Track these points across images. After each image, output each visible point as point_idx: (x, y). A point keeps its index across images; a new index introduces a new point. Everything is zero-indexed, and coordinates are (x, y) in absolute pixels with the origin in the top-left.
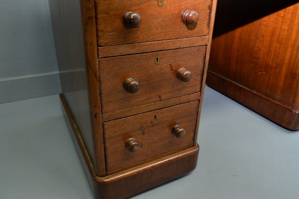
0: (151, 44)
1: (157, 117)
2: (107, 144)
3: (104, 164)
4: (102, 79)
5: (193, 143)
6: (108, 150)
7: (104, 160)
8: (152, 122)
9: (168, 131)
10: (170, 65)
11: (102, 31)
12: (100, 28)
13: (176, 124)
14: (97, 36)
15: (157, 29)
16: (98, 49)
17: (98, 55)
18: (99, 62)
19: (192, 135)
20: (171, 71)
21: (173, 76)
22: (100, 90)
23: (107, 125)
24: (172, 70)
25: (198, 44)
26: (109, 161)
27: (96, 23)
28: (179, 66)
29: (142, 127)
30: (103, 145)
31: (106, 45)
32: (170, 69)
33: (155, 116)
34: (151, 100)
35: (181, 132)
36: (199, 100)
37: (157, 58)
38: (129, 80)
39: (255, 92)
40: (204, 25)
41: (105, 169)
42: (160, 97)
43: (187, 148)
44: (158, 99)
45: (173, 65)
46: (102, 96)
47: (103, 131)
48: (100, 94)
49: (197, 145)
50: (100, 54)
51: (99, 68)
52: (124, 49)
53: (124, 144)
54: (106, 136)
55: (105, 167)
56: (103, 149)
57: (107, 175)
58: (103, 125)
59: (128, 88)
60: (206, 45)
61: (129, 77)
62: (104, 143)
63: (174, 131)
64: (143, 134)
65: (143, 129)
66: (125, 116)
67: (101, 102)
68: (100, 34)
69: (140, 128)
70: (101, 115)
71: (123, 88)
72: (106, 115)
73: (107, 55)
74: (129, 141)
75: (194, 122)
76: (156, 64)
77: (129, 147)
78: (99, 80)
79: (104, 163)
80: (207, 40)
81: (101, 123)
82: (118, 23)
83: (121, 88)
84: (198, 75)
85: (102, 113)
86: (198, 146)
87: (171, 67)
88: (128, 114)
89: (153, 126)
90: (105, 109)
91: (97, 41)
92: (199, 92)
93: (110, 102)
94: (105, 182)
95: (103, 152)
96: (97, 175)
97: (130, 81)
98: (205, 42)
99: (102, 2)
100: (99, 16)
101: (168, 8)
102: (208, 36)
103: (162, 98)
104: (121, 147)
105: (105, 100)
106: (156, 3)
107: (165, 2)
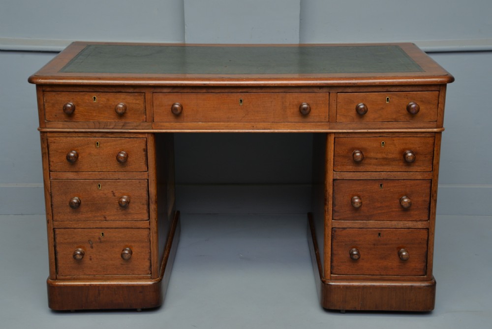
0: (92, 174)
1: (104, 234)
2: (58, 249)
4: (53, 195)
5: (151, 274)
6: (59, 254)
7: (54, 263)
8: (99, 239)
9: (118, 252)
10: (112, 191)
11: (53, 162)
12: (51, 159)
14: (49, 165)
15: (96, 163)
16: (49, 173)
17: (50, 177)
18: (50, 182)
19: (148, 264)
20: (114, 197)
21: (117, 201)
22: (52, 202)
23: (57, 231)
25: (138, 178)
26: (59, 265)
27: (49, 157)
28: (123, 194)
30: (53, 248)
31: (56, 171)
32: (112, 195)
33: (103, 234)
34: (96, 219)
36: (149, 229)
37: (99, 185)
40: (142, 164)
41: (55, 272)
42: (105, 217)
43: (144, 278)
44: (103, 219)
47: (54, 236)
48: (52, 205)
51: (50, 186)
52: (69, 175)
54: (57, 241)
56: (54, 252)
57: (57, 279)
58: (54, 231)
60: (148, 180)
62: (55, 247)
64: (92, 247)
65: (91, 242)
66: (74, 227)
67: (52, 211)
68: (51, 163)
69: (89, 241)
72: (56, 223)
73: (56, 178)
75: (149, 250)
76: (98, 189)
78: (51, 195)
79: (54, 266)
80: (147, 175)
81: (52, 229)
82: (65, 157)
83: (68, 203)
85: (53, 221)
87: (113, 193)
88: (76, 226)
89: (101, 242)
90: (55, 218)
91: (49, 168)
92: (148, 221)
93: (59, 213)
95: (54, 255)
98: (146, 177)
99: (53, 144)
100: (50, 152)
101: (105, 149)
102: (147, 173)
103: (108, 218)
104: (70, 254)
105: (55, 210)
106: (94, 146)
107: (101, 145)
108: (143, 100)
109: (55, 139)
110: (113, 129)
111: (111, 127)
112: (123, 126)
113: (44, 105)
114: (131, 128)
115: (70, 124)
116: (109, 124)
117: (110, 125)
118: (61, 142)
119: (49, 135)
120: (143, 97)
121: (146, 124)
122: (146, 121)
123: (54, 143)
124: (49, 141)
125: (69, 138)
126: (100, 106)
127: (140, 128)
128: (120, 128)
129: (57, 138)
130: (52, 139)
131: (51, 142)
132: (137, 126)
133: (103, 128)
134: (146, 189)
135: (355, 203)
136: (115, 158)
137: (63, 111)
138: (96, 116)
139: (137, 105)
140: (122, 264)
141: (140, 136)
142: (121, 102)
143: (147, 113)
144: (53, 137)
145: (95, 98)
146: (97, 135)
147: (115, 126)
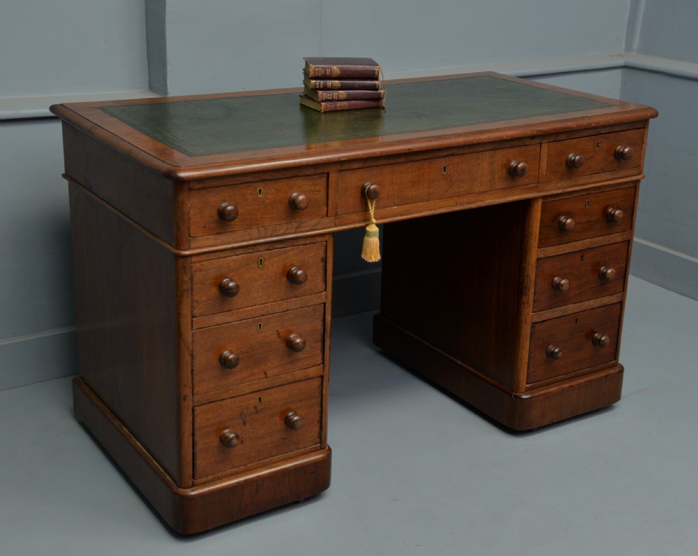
0: (252, 310)
1: (262, 400)
2: (197, 438)
3: (191, 468)
4: (195, 354)
5: (321, 444)
6: (197, 445)
7: (191, 462)
8: (255, 407)
9: (278, 423)
10: (277, 331)
11: (197, 301)
12: (196, 298)
13: (290, 410)
14: (192, 307)
15: (258, 292)
16: (192, 321)
17: (192, 326)
18: (192, 334)
19: (317, 429)
20: (279, 339)
21: (282, 345)
22: (192, 366)
23: (198, 410)
24: (280, 337)
25: (312, 303)
26: (198, 462)
27: (192, 294)
28: (290, 332)
29: (242, 413)
30: (191, 438)
31: (201, 315)
32: (276, 336)
33: (260, 399)
34: (253, 378)
35: (296, 421)
36: (322, 377)
37: (260, 325)
38: (226, 353)
40: (318, 281)
41: (191, 476)
42: (265, 373)
43: (312, 451)
44: (263, 375)
45: (280, 331)
46: (194, 373)
47: (193, 418)
48: (192, 371)
49: (327, 448)
50: (194, 325)
51: (193, 341)
52: (219, 318)
53: (217, 439)
54: (197, 426)
55: (191, 472)
56: (191, 444)
57: (194, 485)
58: (193, 410)
59: (225, 363)
60: (325, 304)
61: (226, 349)
62: (193, 435)
63: (289, 424)
64: (244, 423)
65: (243, 417)
66: (221, 398)
67: (192, 381)
68: (195, 304)
69: (240, 415)
70: (191, 397)
71: (219, 363)
72: (197, 398)
73: (201, 326)
74: (225, 434)
75: (319, 409)
76: (258, 331)
77: (225, 442)
78: (192, 355)
79: (191, 466)
80: (324, 297)
81: (191, 408)
82: (214, 291)
83: (216, 362)
84: (317, 342)
85: (193, 395)
86: (330, 450)
87: (279, 334)
88: (225, 396)
89: (257, 412)
90: (197, 389)
91: (192, 312)
92: (322, 365)
93: (202, 381)
94: (191, 496)
95: (191, 449)
96: (180, 487)
97: (227, 355)
98: (323, 300)
99: (198, 273)
100: (194, 287)
101: (270, 268)
102: (325, 293)
103: (269, 374)
104: (215, 441)
105: (197, 378)
106: (256, 266)
107: (266, 263)
108: (325, 184)
109: (202, 265)
110: (283, 234)
111: (281, 232)
112: (298, 227)
113: (189, 213)
114: (308, 229)
115: (224, 237)
116: (278, 228)
117: (279, 230)
118: (210, 267)
119: (194, 259)
120: (324, 180)
121: (326, 220)
122: (327, 216)
123: (201, 270)
124: (194, 269)
125: (222, 259)
126: (267, 201)
127: (319, 227)
128: (293, 231)
129: (205, 263)
130: (198, 265)
131: (196, 271)
132: (315, 225)
133: (271, 236)
134: (321, 318)
135: (562, 285)
136: (285, 279)
137: (216, 217)
138: (261, 218)
139: (316, 193)
140: (283, 439)
141: (319, 239)
142: (296, 192)
143: (330, 203)
144: (199, 262)
145: (260, 190)
146: (261, 248)
147: (287, 229)
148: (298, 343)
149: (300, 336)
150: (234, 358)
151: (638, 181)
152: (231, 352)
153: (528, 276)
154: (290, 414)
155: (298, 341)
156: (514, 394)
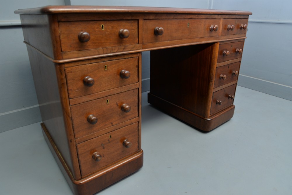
0: (102, 93)
1: (111, 136)
2: (80, 158)
3: (79, 172)
4: (73, 118)
5: (139, 150)
6: (81, 162)
7: (79, 169)
8: (108, 140)
9: (120, 144)
10: (116, 103)
11: (71, 90)
12: (69, 88)
13: (125, 139)
14: (68, 93)
15: (105, 84)
16: (69, 101)
17: (70, 104)
18: (70, 108)
19: (137, 145)
21: (119, 110)
22: (73, 125)
23: (79, 146)
24: (118, 106)
25: (133, 88)
26: (82, 169)
27: (67, 86)
28: (123, 103)
29: (102, 144)
30: (77, 159)
31: (74, 97)
32: (116, 105)
33: (110, 136)
34: (106, 127)
35: (128, 144)
36: (139, 122)
37: (107, 101)
38: (91, 116)
39: (182, 108)
40: (135, 77)
41: (80, 175)
42: (112, 124)
43: (135, 154)
44: (111, 125)
45: (118, 103)
46: (74, 128)
47: (77, 150)
48: (73, 127)
49: (141, 151)
50: (70, 103)
51: (71, 112)
52: (85, 99)
53: (91, 157)
54: (79, 153)
55: (80, 174)
56: (78, 162)
57: (82, 178)
58: (76, 146)
59: (90, 121)
60: (138, 88)
61: (90, 114)
62: (78, 157)
63: (124, 144)
64: (104, 148)
65: (103, 145)
66: (90, 138)
67: (74, 132)
68: (70, 92)
69: (101, 145)
70: (74, 140)
71: (87, 122)
72: (77, 140)
73: (75, 103)
74: (95, 154)
75: (137, 136)
76: (107, 104)
77: (95, 158)
78: (72, 119)
79: (79, 171)
80: (138, 85)
81: (75, 145)
82: (81, 84)
83: (85, 121)
84: (135, 107)
85: (75, 139)
86: (142, 151)
87: (117, 104)
88: (92, 137)
89: (109, 142)
90: (76, 136)
91: (68, 96)
92: (138, 117)
93: (79, 131)
94: (81, 184)
95: (78, 164)
96: (75, 180)
97: (92, 117)
98: (138, 87)
99: (70, 74)
100: (68, 82)
101: (111, 71)
102: (138, 83)
103: (114, 124)
104: (89, 158)
105: (76, 130)
106: (103, 69)
107: (109, 68)
108: (137, 26)
109: (72, 69)
110: (116, 52)
111: (115, 51)
112: (124, 49)
113: (60, 37)
114: (129, 50)
115: (83, 53)
116: (114, 49)
117: (115, 50)
118: (77, 70)
119: (66, 65)
120: (136, 23)
121: (138, 45)
122: (138, 43)
123: (71, 72)
124: (67, 71)
125: (83, 65)
126: (107, 33)
127: (135, 49)
128: (122, 50)
129: (73, 68)
130: (69, 69)
131: (68, 73)
132: (133, 48)
133: (110, 53)
134: (137, 95)
135: (224, 78)
136: (119, 76)
137: (77, 40)
138: (104, 42)
139: (133, 30)
140: (123, 151)
141: (135, 56)
142: (122, 29)
143: (140, 36)
144: (70, 67)
145: (103, 26)
146: (105, 60)
147: (118, 49)
148: (127, 108)
149: (128, 105)
150: (94, 119)
151: (244, 39)
152: (94, 116)
153: (213, 74)
154: (125, 140)
155: (127, 107)
156: (205, 119)
